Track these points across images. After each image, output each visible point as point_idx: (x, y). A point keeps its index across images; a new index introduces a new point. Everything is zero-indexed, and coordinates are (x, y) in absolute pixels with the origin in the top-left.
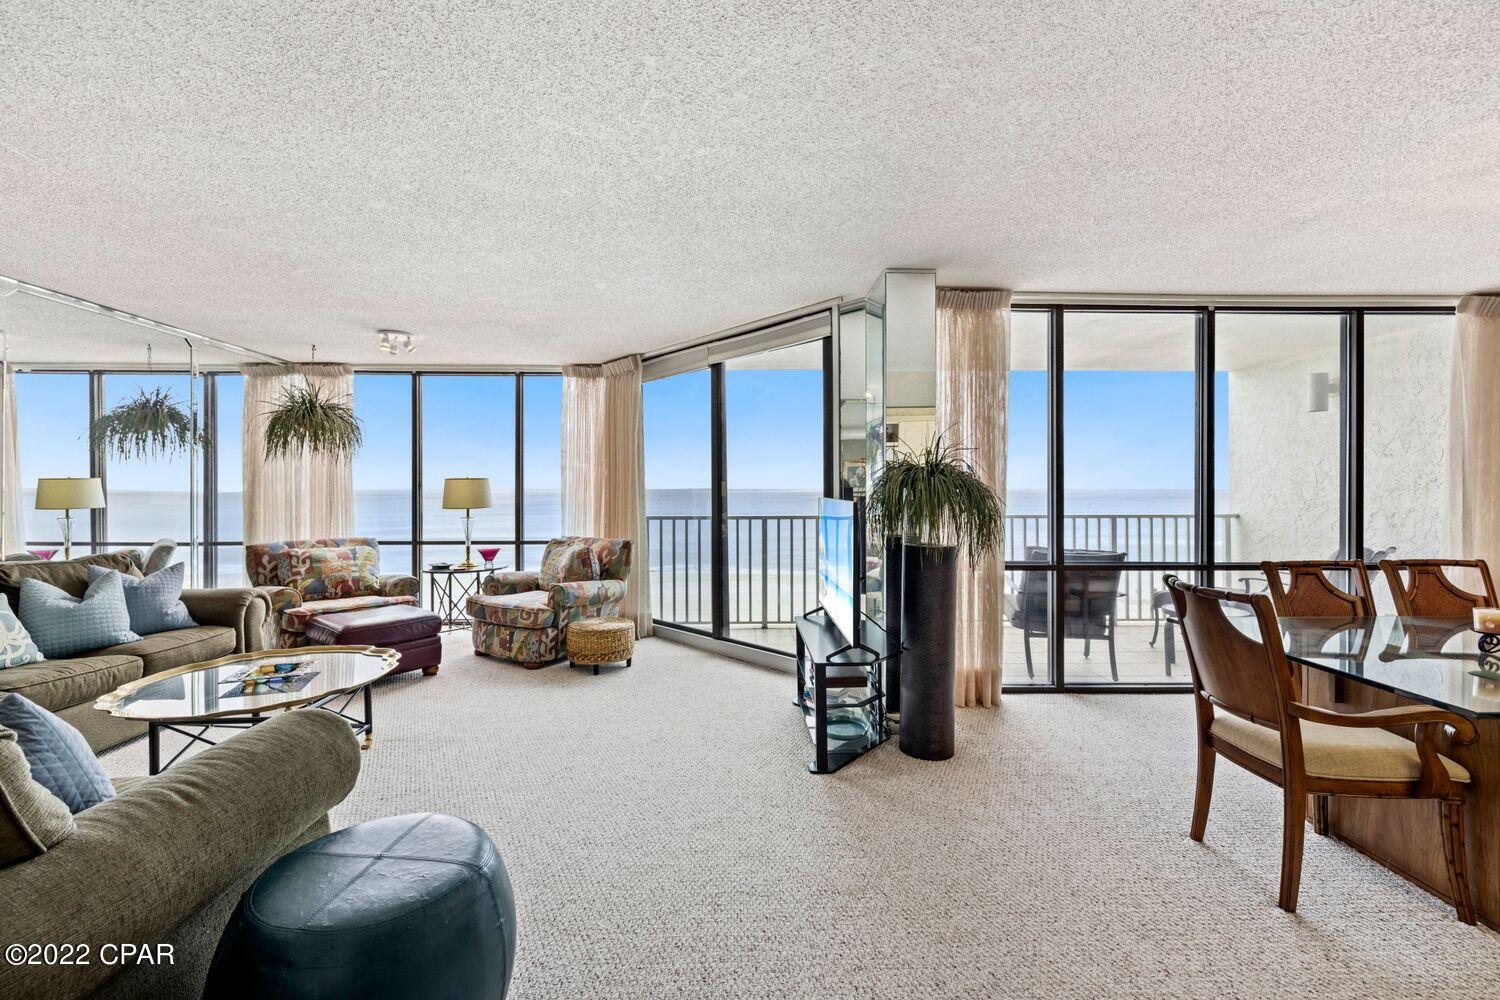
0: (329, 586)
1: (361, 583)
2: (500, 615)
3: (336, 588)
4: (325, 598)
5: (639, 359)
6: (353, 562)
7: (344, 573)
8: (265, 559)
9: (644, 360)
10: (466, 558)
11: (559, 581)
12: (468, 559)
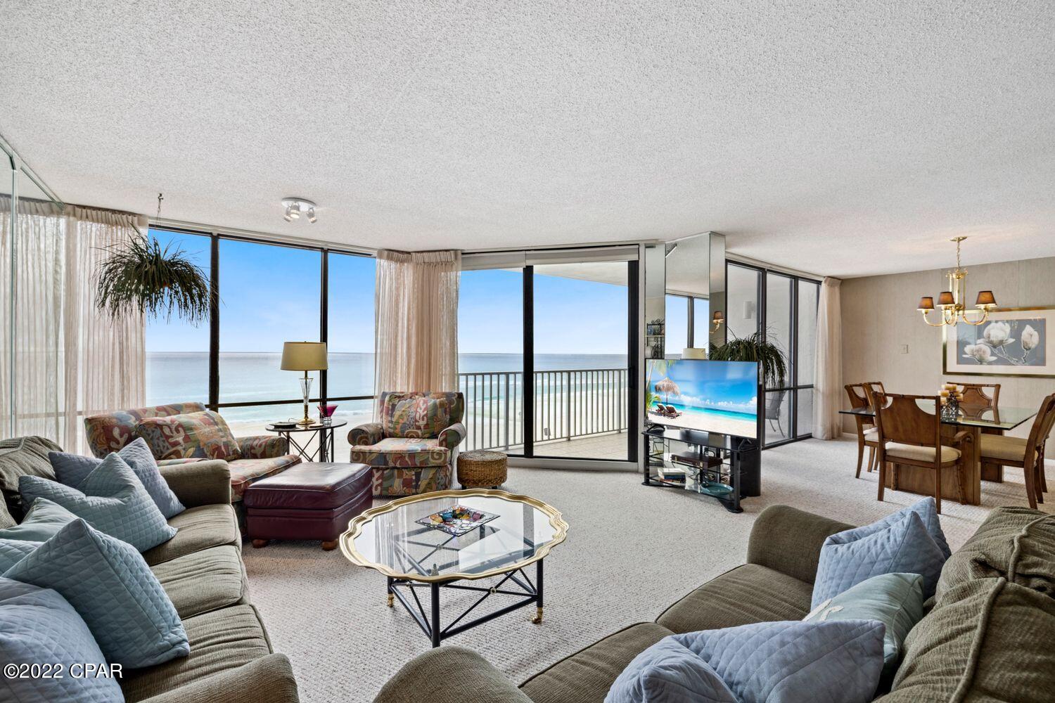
0: (208, 454)
1: (230, 448)
2: (407, 459)
3: (213, 455)
5: (459, 253)
6: (217, 427)
7: (216, 439)
8: (116, 432)
9: (463, 254)
10: (304, 415)
11: (419, 428)
12: (306, 416)
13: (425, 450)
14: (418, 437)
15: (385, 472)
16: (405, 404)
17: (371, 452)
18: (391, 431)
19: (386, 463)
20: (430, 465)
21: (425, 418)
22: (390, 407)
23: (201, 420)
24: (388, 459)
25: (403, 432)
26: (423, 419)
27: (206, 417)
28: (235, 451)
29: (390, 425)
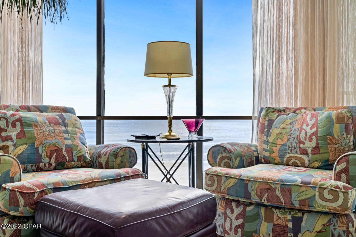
0: (43, 155)
1: (74, 152)
2: (278, 193)
3: (50, 158)
4: (39, 170)
6: (63, 128)
7: (57, 140)
10: (168, 129)
11: (304, 152)
12: (170, 129)
13: (309, 183)
14: (303, 166)
15: (248, 209)
16: (286, 119)
17: (227, 177)
18: (267, 154)
19: (248, 195)
20: (318, 209)
21: (314, 138)
22: (266, 123)
23: (47, 119)
24: (250, 190)
25: (282, 157)
26: (311, 140)
27: (58, 117)
28: (81, 158)
29: (265, 146)
